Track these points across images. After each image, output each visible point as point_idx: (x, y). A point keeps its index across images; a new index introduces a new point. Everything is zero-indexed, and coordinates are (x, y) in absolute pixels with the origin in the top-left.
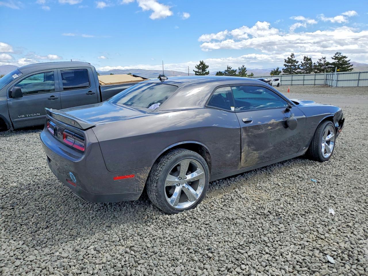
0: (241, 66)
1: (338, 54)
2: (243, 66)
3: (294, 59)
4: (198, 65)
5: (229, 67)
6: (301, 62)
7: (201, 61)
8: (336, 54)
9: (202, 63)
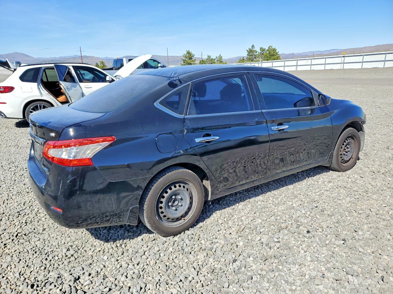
0: (218, 55)
1: (271, 47)
2: (220, 55)
3: (255, 49)
4: (185, 54)
5: (209, 55)
6: (258, 52)
7: (188, 50)
8: (269, 47)
9: (188, 53)
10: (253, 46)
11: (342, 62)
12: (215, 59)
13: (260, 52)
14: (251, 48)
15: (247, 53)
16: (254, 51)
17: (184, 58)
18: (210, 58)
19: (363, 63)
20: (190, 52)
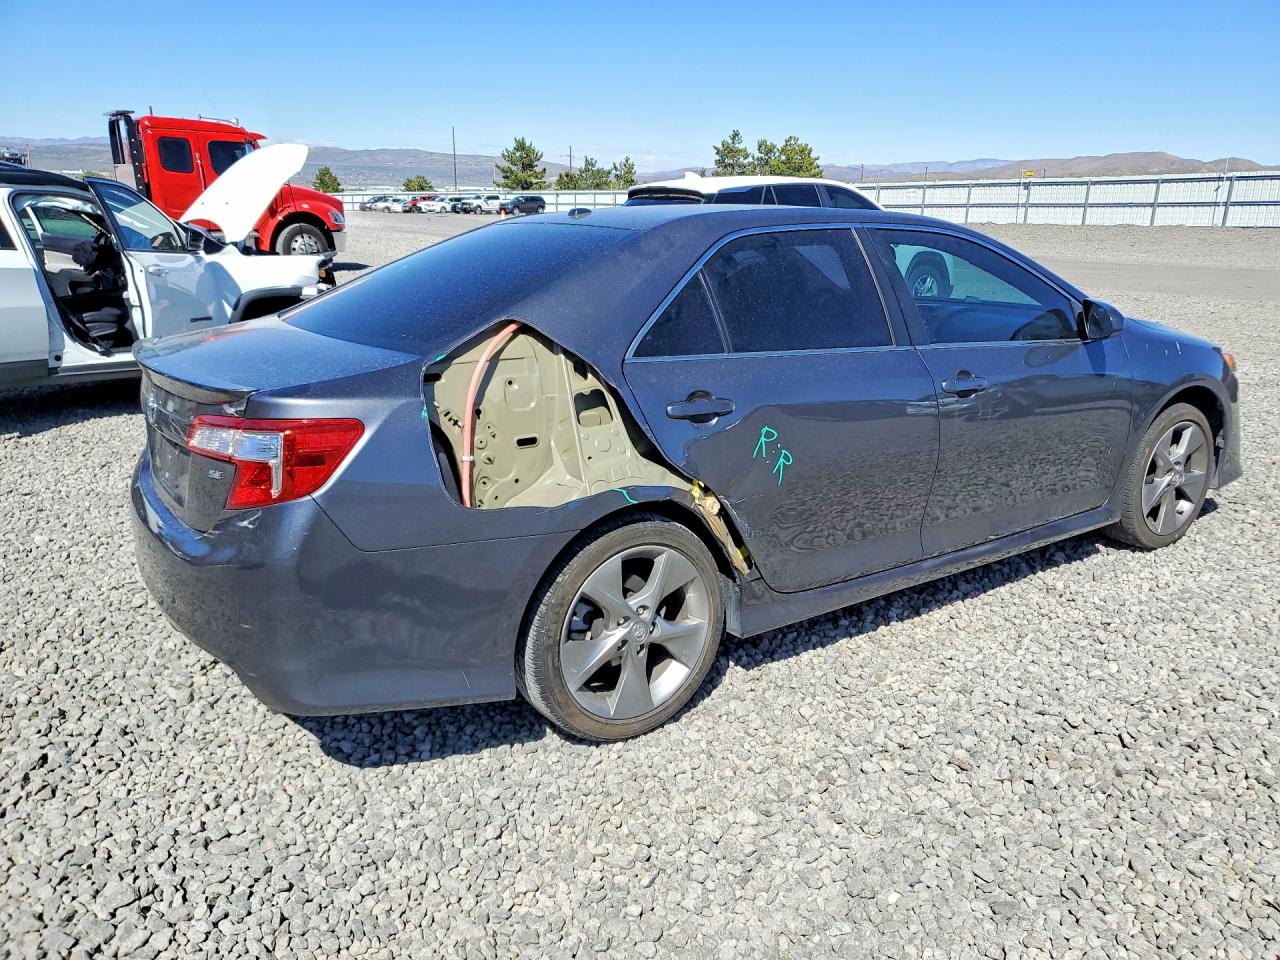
10: (736, 135)
11: (1023, 200)
12: (609, 173)
13: (757, 154)
14: (730, 141)
15: (718, 158)
16: (740, 151)
17: (506, 164)
18: (593, 165)
19: (1089, 209)
20: (527, 144)
